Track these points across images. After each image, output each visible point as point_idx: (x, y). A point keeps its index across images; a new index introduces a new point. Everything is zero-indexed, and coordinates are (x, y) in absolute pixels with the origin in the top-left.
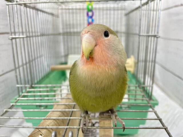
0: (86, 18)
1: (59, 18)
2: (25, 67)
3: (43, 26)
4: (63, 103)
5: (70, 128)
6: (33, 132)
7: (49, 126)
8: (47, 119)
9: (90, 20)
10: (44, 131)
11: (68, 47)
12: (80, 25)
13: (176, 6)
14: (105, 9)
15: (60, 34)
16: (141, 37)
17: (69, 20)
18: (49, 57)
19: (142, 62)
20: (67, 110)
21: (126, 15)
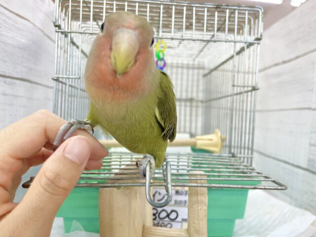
13: (277, 65)
14: (175, 65)
21: (205, 76)
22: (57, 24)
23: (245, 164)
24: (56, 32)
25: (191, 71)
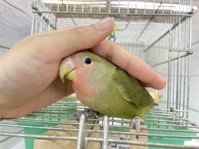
21: (145, 51)
22: (34, 6)
23: (185, 118)
24: (33, 12)
25: (135, 48)
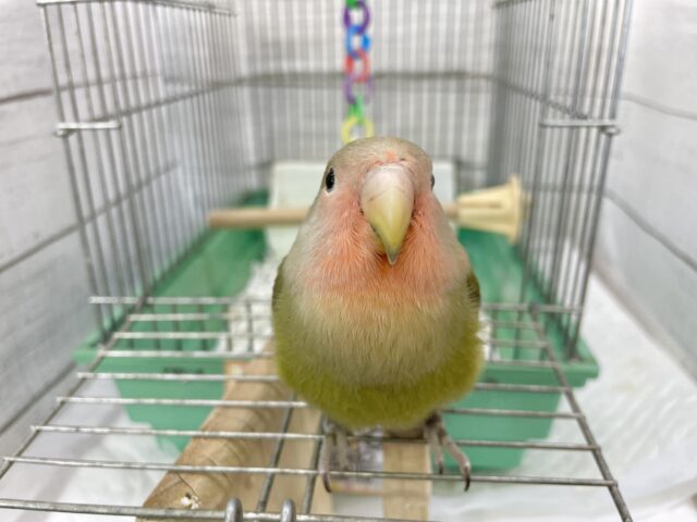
0: (339, 31)
1: (235, 16)
2: (114, 212)
3: (173, 50)
4: (257, 377)
5: (283, 474)
6: (161, 484)
7: (214, 464)
8: (206, 438)
9: (356, 41)
10: (197, 483)
11: (271, 132)
12: (318, 43)
15: (239, 82)
16: (549, 131)
17: (276, 28)
18: (199, 169)
19: (554, 191)
20: (273, 403)
